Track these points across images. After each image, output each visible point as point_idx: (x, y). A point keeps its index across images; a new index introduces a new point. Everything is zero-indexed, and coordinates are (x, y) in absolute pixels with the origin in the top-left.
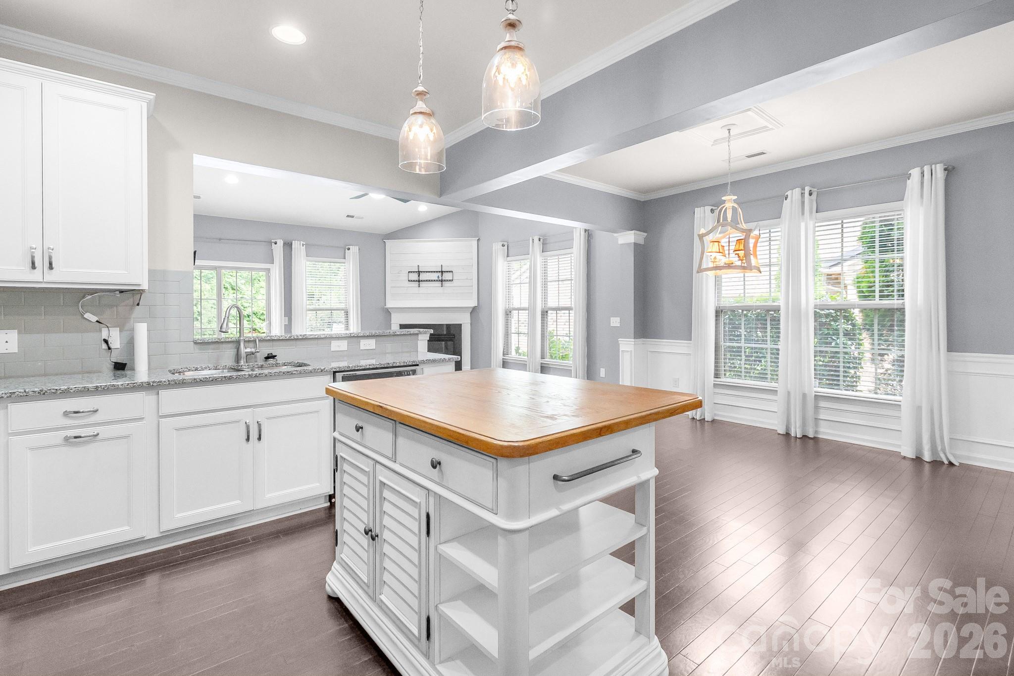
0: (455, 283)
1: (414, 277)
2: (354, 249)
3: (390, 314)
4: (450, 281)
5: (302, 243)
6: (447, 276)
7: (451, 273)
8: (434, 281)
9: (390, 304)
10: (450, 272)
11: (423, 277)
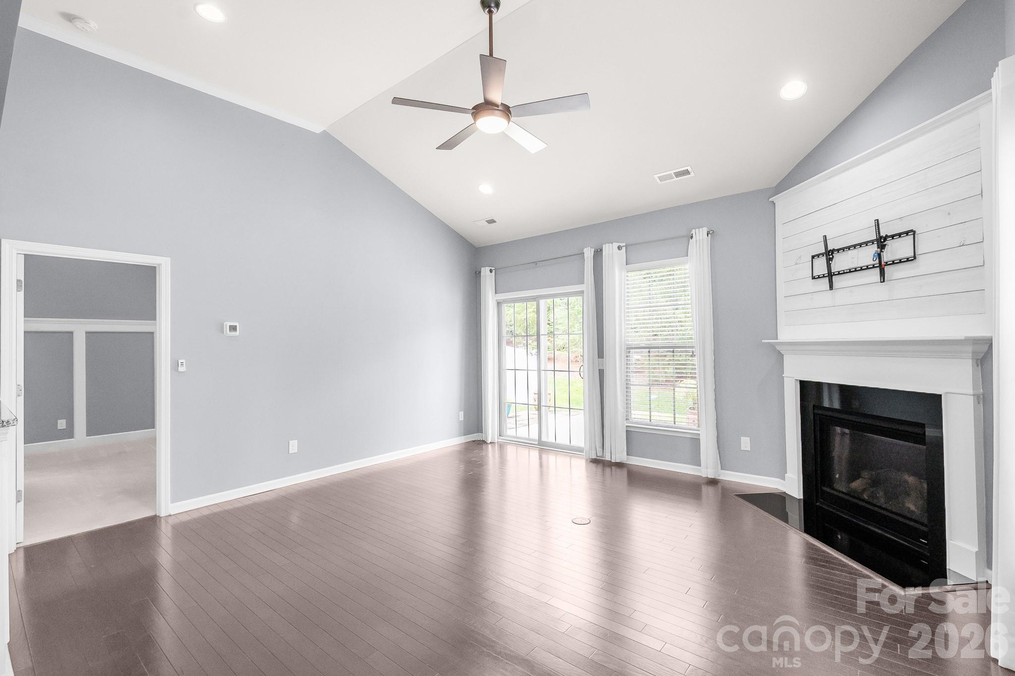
0: (923, 265)
1: (821, 267)
2: (700, 234)
3: (780, 356)
4: (908, 260)
5: (616, 245)
6: (897, 249)
7: (910, 238)
8: (867, 268)
9: (786, 334)
10: (907, 233)
11: (841, 262)
